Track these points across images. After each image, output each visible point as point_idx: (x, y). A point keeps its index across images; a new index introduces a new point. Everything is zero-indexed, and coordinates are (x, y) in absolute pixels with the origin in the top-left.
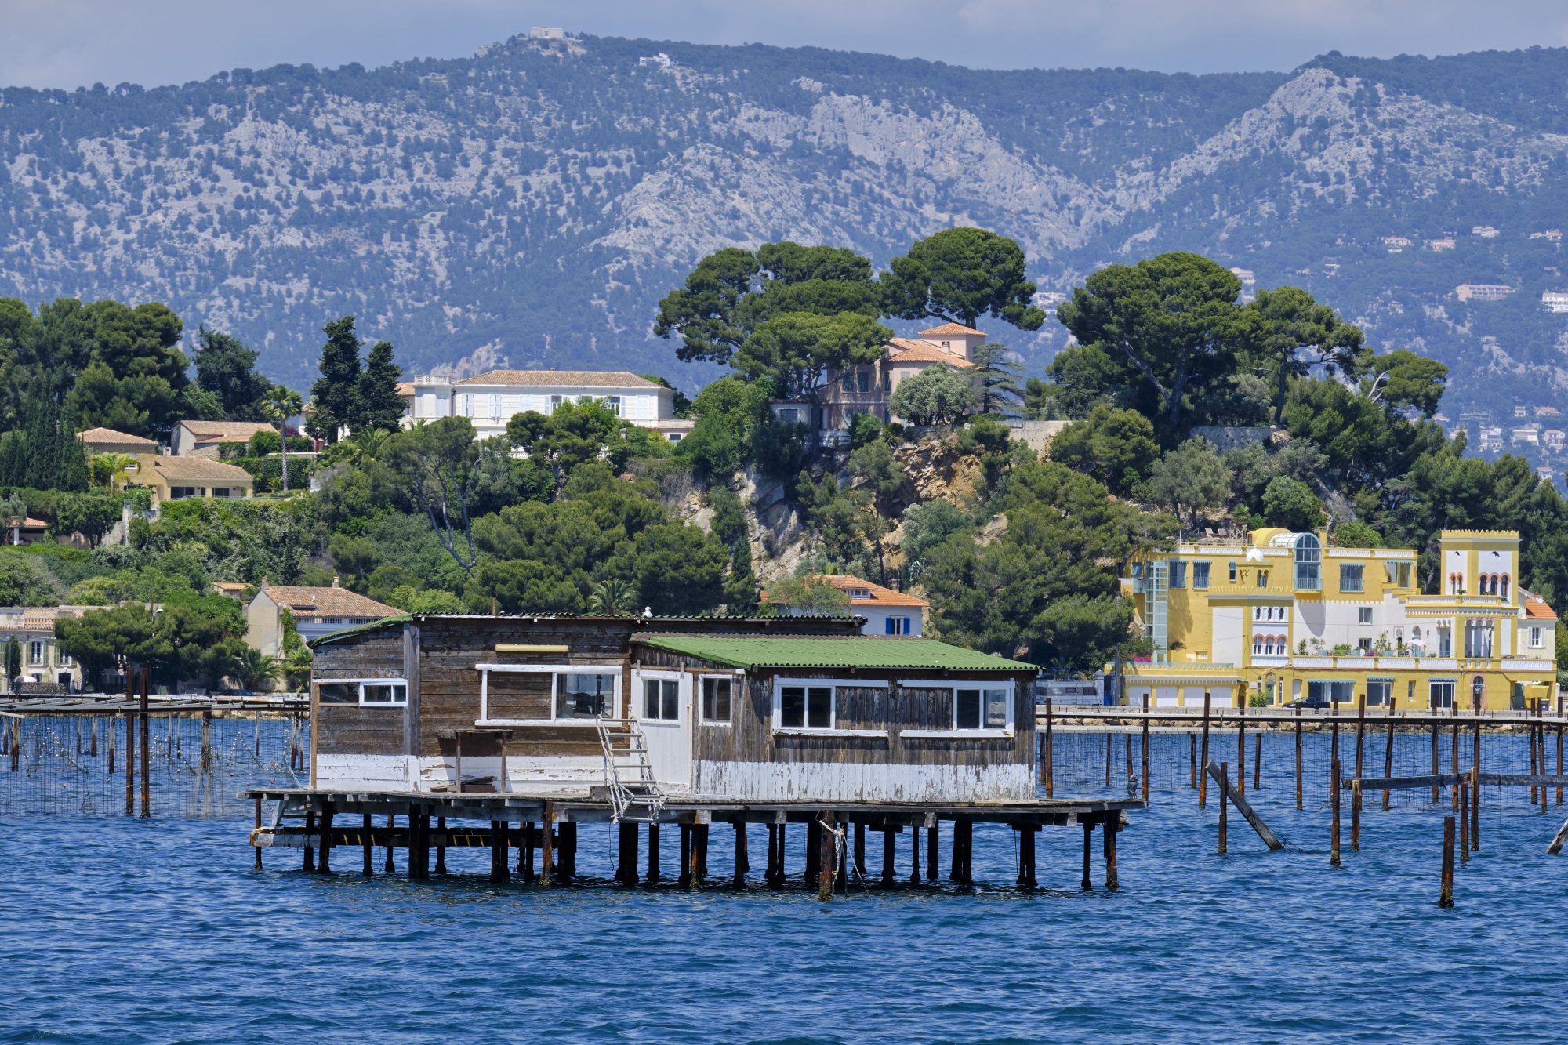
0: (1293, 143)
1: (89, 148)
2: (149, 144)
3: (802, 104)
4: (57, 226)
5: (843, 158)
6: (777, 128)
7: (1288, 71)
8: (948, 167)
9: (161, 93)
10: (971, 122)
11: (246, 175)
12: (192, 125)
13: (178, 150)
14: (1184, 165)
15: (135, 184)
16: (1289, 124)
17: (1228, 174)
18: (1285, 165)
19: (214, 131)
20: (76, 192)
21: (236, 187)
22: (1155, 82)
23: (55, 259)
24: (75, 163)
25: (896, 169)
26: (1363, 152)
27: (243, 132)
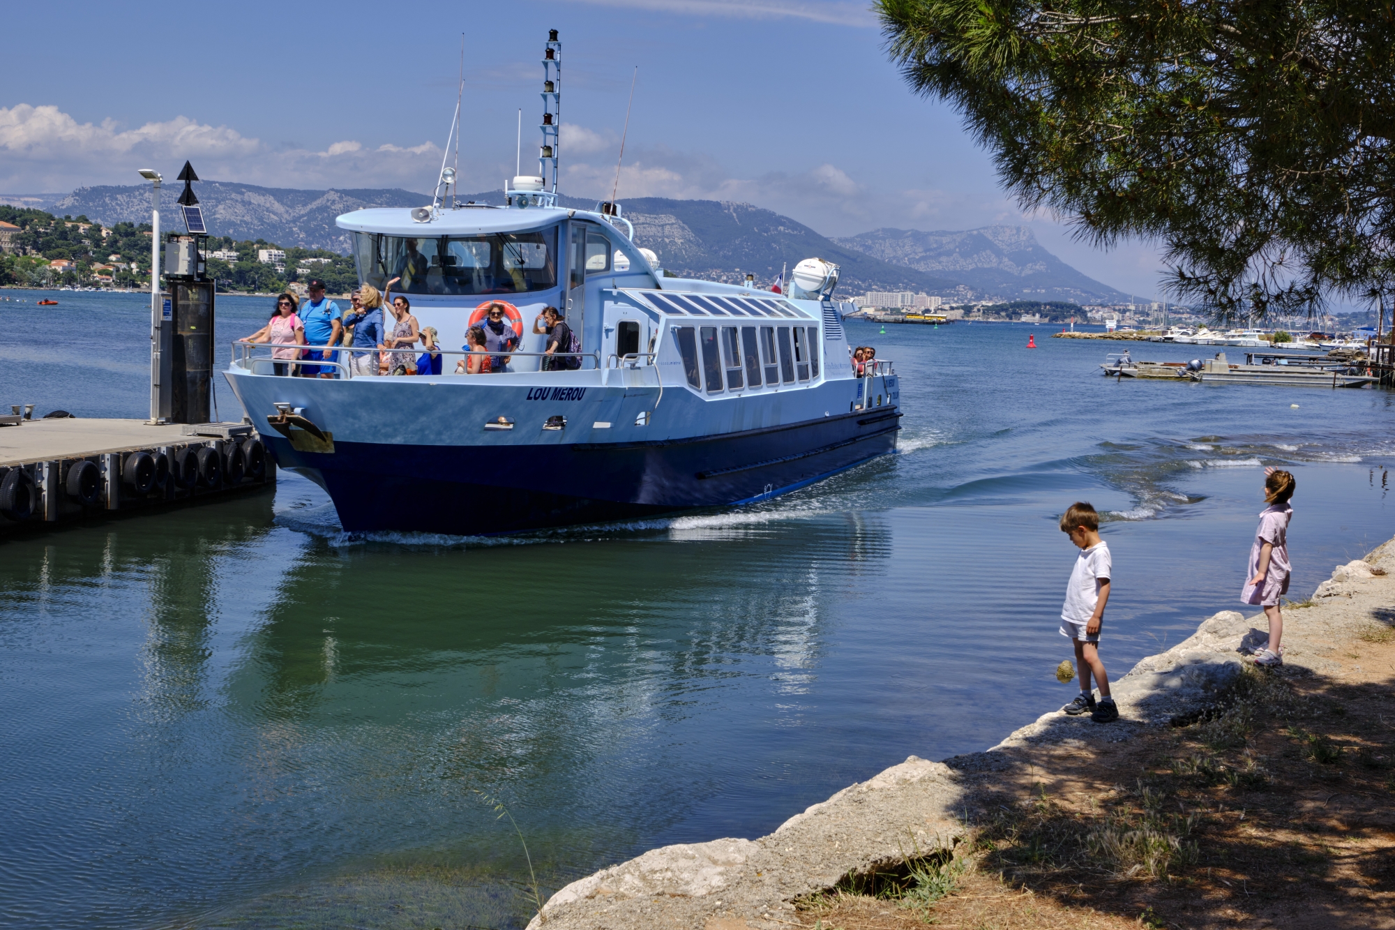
0: (329, 204)
1: (119, 196)
2: (130, 196)
3: (242, 193)
4: (115, 210)
5: (250, 203)
6: (239, 197)
7: (326, 189)
8: (268, 205)
9: (130, 187)
10: (272, 198)
11: (148, 202)
12: (137, 193)
13: (135, 197)
14: (309, 207)
15: (128, 203)
16: (328, 200)
17: (318, 209)
18: (328, 207)
19: (141, 194)
20: (117, 204)
21: (146, 204)
22: (299, 191)
23: (115, 216)
24: (117, 199)
25: (259, 205)
26: (341, 206)
27: (147, 195)
